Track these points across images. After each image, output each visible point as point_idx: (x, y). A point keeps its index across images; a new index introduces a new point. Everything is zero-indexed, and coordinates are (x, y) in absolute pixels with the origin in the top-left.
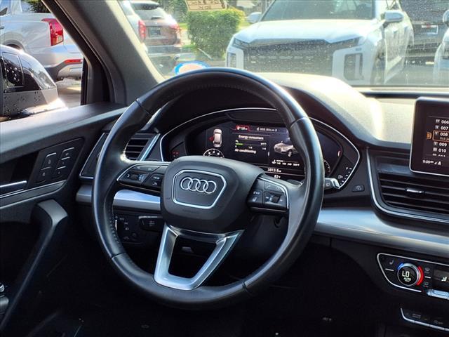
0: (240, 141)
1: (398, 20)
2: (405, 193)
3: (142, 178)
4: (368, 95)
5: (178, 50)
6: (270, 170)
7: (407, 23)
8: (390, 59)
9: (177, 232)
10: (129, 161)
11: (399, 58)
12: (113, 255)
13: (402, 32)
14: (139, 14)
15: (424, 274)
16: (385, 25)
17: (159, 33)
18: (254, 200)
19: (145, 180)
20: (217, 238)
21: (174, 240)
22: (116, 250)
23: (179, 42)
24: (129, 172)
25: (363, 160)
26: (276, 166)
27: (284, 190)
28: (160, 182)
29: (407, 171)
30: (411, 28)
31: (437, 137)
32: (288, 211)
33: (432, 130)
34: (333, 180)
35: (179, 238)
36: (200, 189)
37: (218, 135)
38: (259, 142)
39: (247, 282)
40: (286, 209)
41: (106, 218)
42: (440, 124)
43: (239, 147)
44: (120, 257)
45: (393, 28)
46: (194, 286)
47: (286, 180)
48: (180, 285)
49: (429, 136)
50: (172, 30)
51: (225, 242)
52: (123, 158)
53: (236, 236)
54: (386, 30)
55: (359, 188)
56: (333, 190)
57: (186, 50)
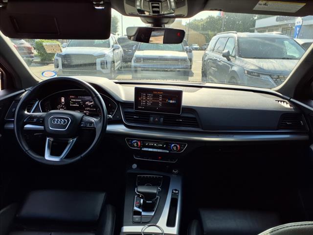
0: (72, 101)
1: (118, 48)
2: (133, 118)
3: (35, 120)
4: (116, 83)
5: (32, 57)
6: (85, 112)
7: (121, 49)
8: (116, 62)
9: (52, 140)
10: (28, 113)
11: (119, 62)
12: (26, 151)
13: (119, 53)
14: (13, 42)
15: (141, 143)
16: (114, 50)
17: (23, 50)
18: (82, 125)
19: (37, 121)
20: (68, 140)
21: (51, 143)
22: (27, 149)
23: (33, 53)
24: (29, 118)
25: (119, 107)
26: (87, 110)
27: (93, 121)
28: (43, 121)
29: (133, 110)
30: (122, 51)
31: (142, 99)
32: (95, 128)
33: (140, 97)
34: (110, 116)
35: (53, 142)
36: (57, 122)
37: (63, 100)
38: (80, 102)
39: (82, 155)
40: (94, 128)
41: (21, 136)
42: (143, 95)
43: (72, 104)
44: (29, 151)
45: (116, 51)
46: (61, 159)
47: (92, 117)
48: (56, 159)
49: (140, 99)
50: (29, 49)
51: (72, 141)
52: (26, 112)
53: (75, 139)
54: (114, 52)
55: (118, 117)
56: (110, 119)
57: (36, 56)
